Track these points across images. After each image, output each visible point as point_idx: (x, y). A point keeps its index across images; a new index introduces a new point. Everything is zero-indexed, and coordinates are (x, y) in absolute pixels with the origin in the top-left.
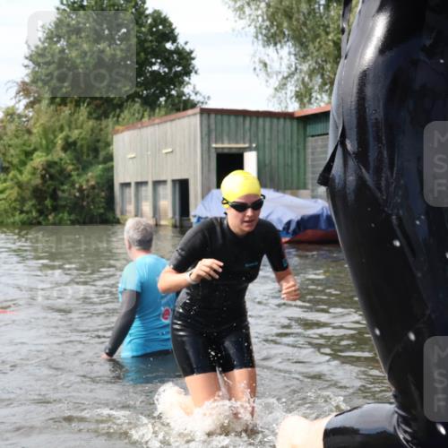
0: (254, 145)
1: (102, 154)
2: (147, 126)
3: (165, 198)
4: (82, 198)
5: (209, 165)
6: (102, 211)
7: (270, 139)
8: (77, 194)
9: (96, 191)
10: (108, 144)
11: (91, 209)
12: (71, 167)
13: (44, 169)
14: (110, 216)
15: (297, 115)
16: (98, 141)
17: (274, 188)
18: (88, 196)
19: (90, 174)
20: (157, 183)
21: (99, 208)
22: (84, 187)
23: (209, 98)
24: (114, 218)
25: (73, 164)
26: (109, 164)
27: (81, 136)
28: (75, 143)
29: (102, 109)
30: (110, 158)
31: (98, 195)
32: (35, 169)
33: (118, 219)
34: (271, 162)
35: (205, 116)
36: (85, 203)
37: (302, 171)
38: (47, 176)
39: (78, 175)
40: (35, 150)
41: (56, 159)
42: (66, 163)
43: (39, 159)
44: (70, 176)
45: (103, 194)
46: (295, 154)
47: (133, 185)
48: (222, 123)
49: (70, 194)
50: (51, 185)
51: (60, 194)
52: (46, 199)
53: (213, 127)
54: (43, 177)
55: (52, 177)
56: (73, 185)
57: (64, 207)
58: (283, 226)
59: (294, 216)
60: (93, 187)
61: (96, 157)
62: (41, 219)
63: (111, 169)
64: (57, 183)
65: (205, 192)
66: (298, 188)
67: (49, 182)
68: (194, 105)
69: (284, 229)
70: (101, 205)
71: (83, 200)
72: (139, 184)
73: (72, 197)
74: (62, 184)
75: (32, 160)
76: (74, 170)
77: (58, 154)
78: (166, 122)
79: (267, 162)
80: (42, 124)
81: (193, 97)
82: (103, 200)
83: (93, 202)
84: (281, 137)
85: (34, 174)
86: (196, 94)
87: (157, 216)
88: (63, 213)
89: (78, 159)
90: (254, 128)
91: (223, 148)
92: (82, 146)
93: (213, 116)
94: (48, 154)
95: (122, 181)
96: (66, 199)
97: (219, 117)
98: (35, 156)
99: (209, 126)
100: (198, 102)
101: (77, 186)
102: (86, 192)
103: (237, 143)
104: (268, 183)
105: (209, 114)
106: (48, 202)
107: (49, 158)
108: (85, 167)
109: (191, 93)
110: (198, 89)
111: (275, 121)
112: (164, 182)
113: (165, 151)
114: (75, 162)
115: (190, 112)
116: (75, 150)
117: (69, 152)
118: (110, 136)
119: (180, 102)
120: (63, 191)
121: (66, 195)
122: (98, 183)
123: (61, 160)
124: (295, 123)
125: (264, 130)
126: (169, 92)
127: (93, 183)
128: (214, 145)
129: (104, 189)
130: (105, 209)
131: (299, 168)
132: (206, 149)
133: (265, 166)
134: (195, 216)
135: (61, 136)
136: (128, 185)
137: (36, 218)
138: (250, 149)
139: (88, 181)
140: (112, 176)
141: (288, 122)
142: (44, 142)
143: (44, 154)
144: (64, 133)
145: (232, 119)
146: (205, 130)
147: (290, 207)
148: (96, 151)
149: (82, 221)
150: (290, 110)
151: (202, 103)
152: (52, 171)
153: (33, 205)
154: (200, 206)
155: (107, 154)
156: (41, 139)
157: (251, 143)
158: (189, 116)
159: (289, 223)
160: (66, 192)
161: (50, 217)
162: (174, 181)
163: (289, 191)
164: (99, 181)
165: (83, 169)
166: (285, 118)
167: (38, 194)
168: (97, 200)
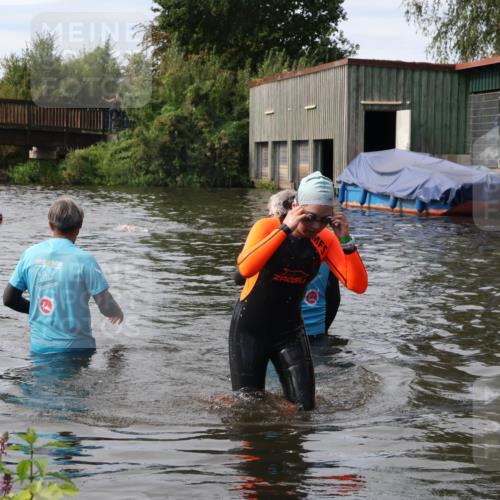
0: (408, 102)
1: (237, 109)
2: (287, 79)
3: (306, 160)
4: (214, 158)
5: (356, 125)
6: (235, 173)
7: (427, 95)
8: (208, 154)
9: (229, 151)
10: (244, 98)
11: (223, 171)
12: (202, 123)
13: (172, 125)
14: (244, 178)
15: (457, 68)
16: (232, 94)
17: (430, 152)
18: (220, 156)
19: (222, 131)
20: (297, 144)
21: (232, 170)
22: (216, 146)
23: (357, 46)
24: (248, 181)
25: (205, 120)
26: (244, 121)
27: (214, 88)
28: (206, 96)
29: (238, 57)
30: (245, 114)
31: (231, 154)
32: (163, 124)
33: (253, 183)
34: (426, 122)
35: (354, 68)
36: (216, 164)
37: (462, 132)
38: (176, 132)
39: (210, 132)
40: (163, 103)
41: (186, 114)
42: (197, 118)
43: (167, 114)
44: (201, 133)
45: (237, 154)
46: (454, 114)
47: (270, 145)
48: (373, 76)
49: (200, 153)
50: (180, 143)
51: (189, 152)
52: (174, 159)
53: (362, 80)
54: (171, 133)
55: (181, 134)
56: (204, 143)
57: (194, 167)
58: (440, 195)
59: (454, 185)
60: (226, 146)
61: (230, 112)
62: (168, 180)
63: (246, 126)
64: (186, 140)
65: (352, 155)
66: (457, 153)
67: (178, 140)
68: (340, 55)
69: (441, 199)
70: (234, 167)
71: (215, 161)
72: (277, 144)
73: (203, 156)
74: (192, 142)
75: (160, 114)
76: (206, 126)
77: (188, 108)
78: (309, 74)
79: (423, 121)
80: (171, 74)
81: (339, 46)
82: (236, 161)
83: (225, 163)
84: (439, 93)
85: (161, 130)
86: (343, 42)
87: (296, 181)
88: (192, 174)
89: (210, 114)
90: (408, 83)
91: (372, 105)
92: (214, 99)
93: (362, 68)
94: (177, 109)
95: (258, 141)
96: (196, 159)
97: (369, 70)
98: (163, 109)
99: (358, 80)
100: (346, 51)
101: (208, 144)
102: (217, 152)
103: (389, 100)
104: (423, 147)
105: (358, 66)
106: (176, 162)
107: (179, 112)
108: (217, 123)
109: (337, 41)
110: (345, 36)
111: (433, 75)
112: (305, 142)
113: (306, 108)
114: (206, 117)
115: (337, 63)
116: (207, 104)
117: (200, 107)
118: (246, 89)
119: (324, 51)
120: (193, 150)
121: (196, 154)
122: (230, 141)
123: (192, 115)
124: (456, 77)
125: (420, 86)
126: (313, 39)
127: (226, 141)
128: (363, 102)
129: (238, 148)
130: (238, 171)
131: (458, 129)
132: (354, 106)
133: (420, 126)
134: (340, 182)
135: (191, 87)
136: (264, 144)
137: (163, 180)
138: (403, 107)
139: (220, 139)
140: (248, 135)
141: (448, 77)
142: (173, 94)
143: (173, 108)
144: (195, 85)
145: (384, 72)
146: (353, 84)
147: (448, 174)
148: (229, 106)
149: (212, 184)
150: (450, 62)
151: (350, 52)
152: (182, 127)
153: (160, 165)
154: (346, 170)
155: (243, 109)
156: (170, 90)
157: (404, 100)
158: (335, 68)
159: (448, 192)
160: (197, 152)
161: (178, 179)
162: (316, 141)
163: (447, 156)
164: (233, 139)
165: (215, 126)
166: (444, 72)
167: (165, 152)
168: (229, 161)
